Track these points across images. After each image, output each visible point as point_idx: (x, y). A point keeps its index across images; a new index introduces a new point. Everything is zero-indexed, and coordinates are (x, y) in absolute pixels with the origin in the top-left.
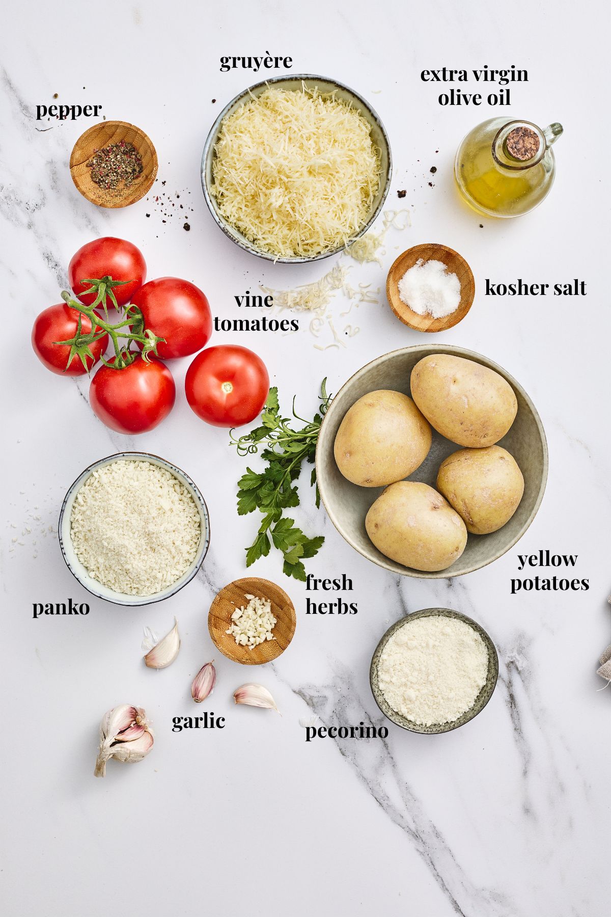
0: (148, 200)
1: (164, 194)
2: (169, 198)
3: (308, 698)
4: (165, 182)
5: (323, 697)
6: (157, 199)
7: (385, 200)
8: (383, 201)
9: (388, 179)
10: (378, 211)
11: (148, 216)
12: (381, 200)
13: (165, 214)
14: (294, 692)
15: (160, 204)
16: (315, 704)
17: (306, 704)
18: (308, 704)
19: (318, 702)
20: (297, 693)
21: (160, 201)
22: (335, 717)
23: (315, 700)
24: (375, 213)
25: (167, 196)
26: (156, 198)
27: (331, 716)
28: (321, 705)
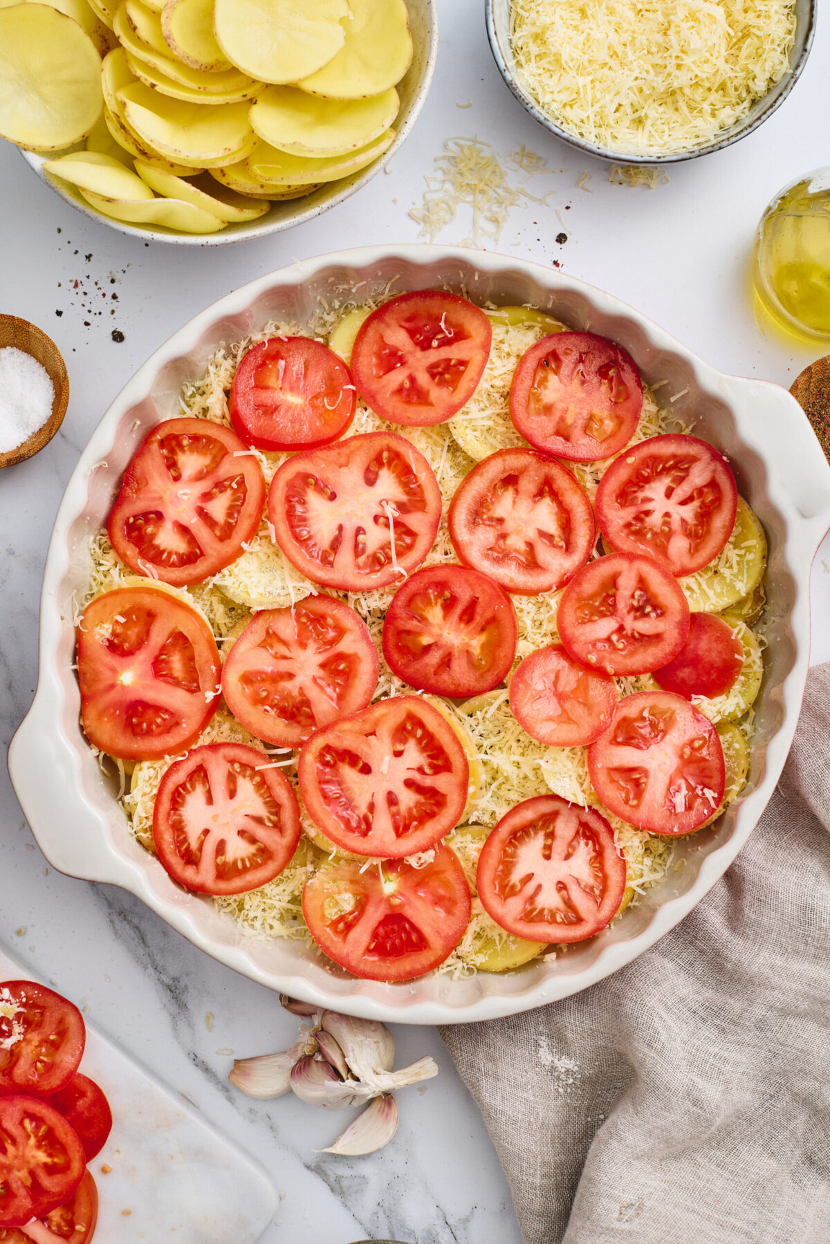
0: (60, 285)
1: (88, 277)
2: (96, 283)
3: (332, 1179)
4: (90, 255)
5: (360, 1177)
6: (76, 286)
7: (795, 82)
8: (791, 84)
9: (805, 50)
10: (781, 99)
11: (59, 313)
12: (789, 82)
13: (90, 311)
14: (308, 1167)
15: (81, 293)
16: (345, 1190)
17: (329, 1190)
18: (332, 1190)
19: (350, 1187)
20: (312, 1170)
21: (81, 289)
22: (381, 1214)
23: (345, 1183)
24: (775, 102)
25: (93, 278)
26: (73, 284)
27: (374, 1213)
28: (355, 1193)
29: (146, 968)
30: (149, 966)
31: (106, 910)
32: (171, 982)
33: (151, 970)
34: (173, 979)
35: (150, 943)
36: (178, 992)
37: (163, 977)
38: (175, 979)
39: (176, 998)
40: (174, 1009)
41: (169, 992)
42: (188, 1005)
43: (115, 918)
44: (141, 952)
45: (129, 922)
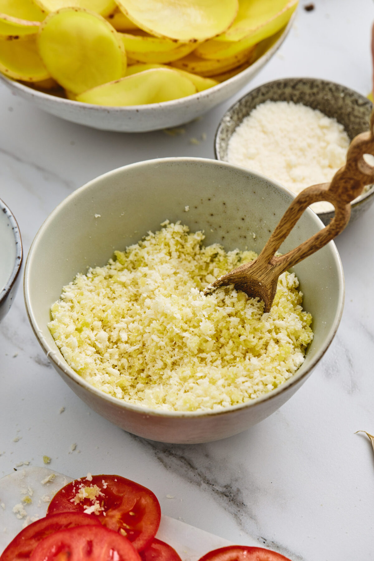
29: (199, 484)
30: (202, 482)
31: (152, 451)
32: (224, 489)
33: (204, 485)
34: (225, 487)
35: (196, 465)
36: (232, 495)
37: (217, 488)
38: (227, 487)
39: (232, 500)
40: (234, 509)
41: (225, 498)
42: (244, 502)
43: (162, 455)
44: (191, 474)
45: (175, 455)
